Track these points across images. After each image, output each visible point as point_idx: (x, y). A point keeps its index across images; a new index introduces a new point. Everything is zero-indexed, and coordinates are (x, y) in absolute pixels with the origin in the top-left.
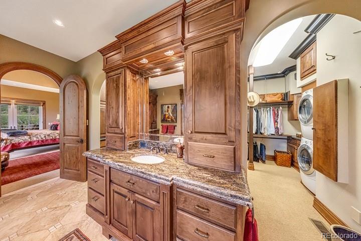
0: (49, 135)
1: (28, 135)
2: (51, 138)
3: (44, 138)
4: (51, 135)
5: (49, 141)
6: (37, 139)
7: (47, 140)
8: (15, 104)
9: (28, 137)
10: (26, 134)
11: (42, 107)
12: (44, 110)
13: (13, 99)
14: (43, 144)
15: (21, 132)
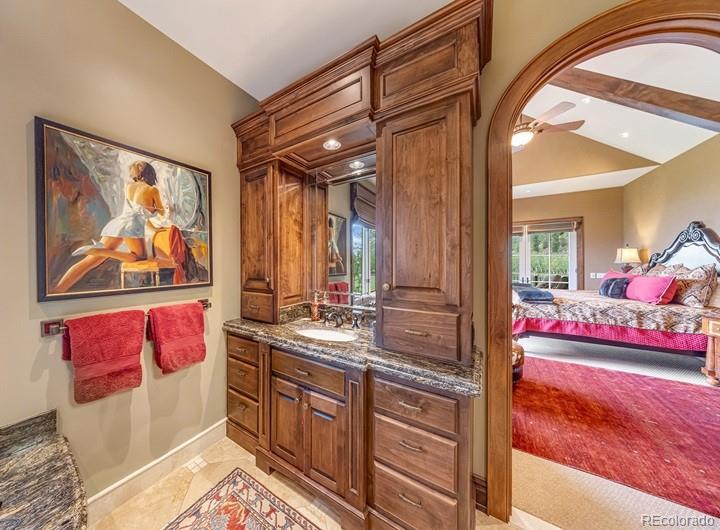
0: (604, 312)
1: (555, 304)
2: (612, 322)
3: (591, 320)
4: (610, 312)
5: (606, 329)
6: (574, 319)
7: (598, 327)
8: (529, 233)
9: (555, 307)
10: (550, 300)
11: (575, 233)
12: (581, 239)
13: (525, 223)
14: (588, 335)
15: (540, 294)
